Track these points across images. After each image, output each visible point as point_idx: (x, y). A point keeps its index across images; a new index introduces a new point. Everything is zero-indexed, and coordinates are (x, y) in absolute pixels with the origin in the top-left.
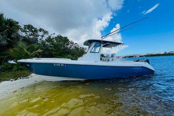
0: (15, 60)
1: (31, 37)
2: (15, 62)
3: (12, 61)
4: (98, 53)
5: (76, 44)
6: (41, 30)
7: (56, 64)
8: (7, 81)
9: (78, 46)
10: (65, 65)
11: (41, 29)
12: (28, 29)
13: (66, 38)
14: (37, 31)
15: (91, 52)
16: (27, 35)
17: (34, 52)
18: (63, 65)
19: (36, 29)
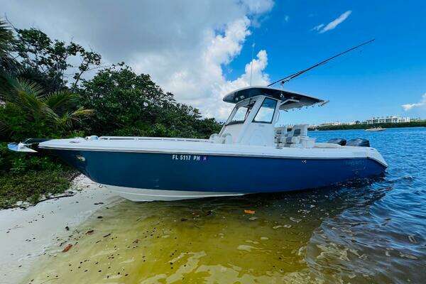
0: (29, 142)
1: (43, 69)
2: (29, 147)
3: (21, 144)
4: (271, 123)
5: (170, 94)
6: (73, 50)
7: (179, 155)
8: (6, 208)
9: (172, 101)
10: (205, 158)
11: (73, 45)
12: (32, 42)
13: (148, 77)
14: (64, 50)
15: (254, 121)
16: (28, 62)
17: (67, 116)
18: (199, 158)
19: (62, 44)
